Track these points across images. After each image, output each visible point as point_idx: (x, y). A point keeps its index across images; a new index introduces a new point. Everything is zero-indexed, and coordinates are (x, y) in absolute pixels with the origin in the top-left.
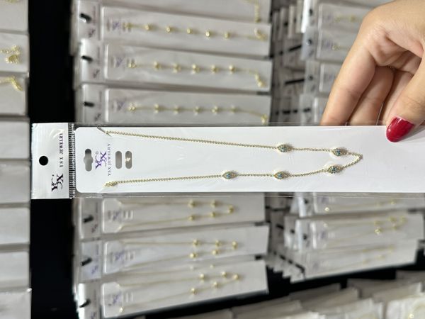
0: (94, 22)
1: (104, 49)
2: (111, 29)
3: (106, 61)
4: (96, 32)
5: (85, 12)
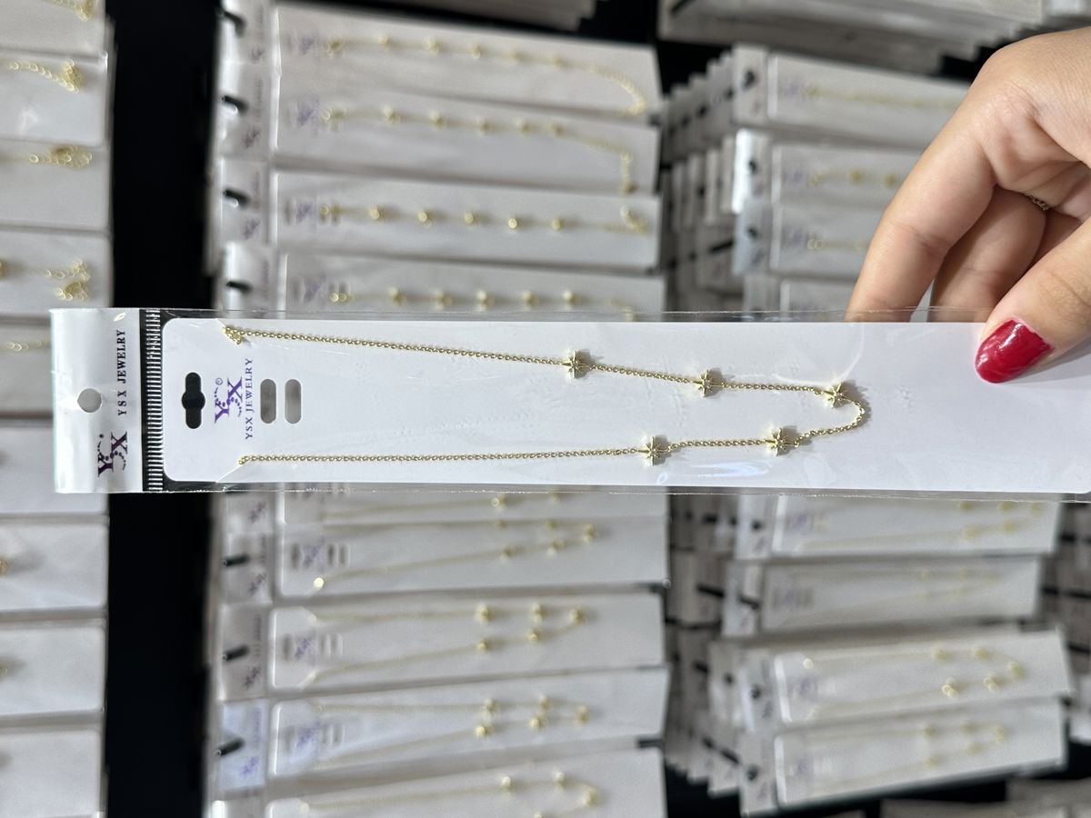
0: (257, 205)
1: (278, 264)
2: (294, 219)
3: (283, 289)
4: (260, 230)
5: (236, 185)
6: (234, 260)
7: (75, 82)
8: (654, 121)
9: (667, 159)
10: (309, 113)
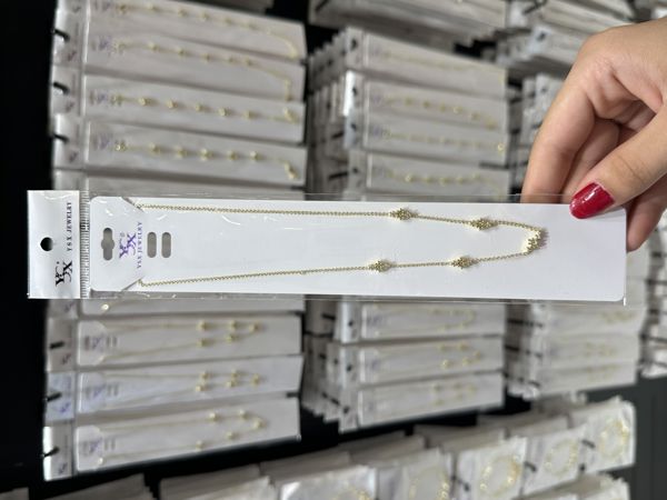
0: (74, 93)
1: (85, 127)
2: (95, 102)
3: (88, 141)
4: (76, 107)
5: (61, 81)
6: (60, 123)
10: (106, 43)
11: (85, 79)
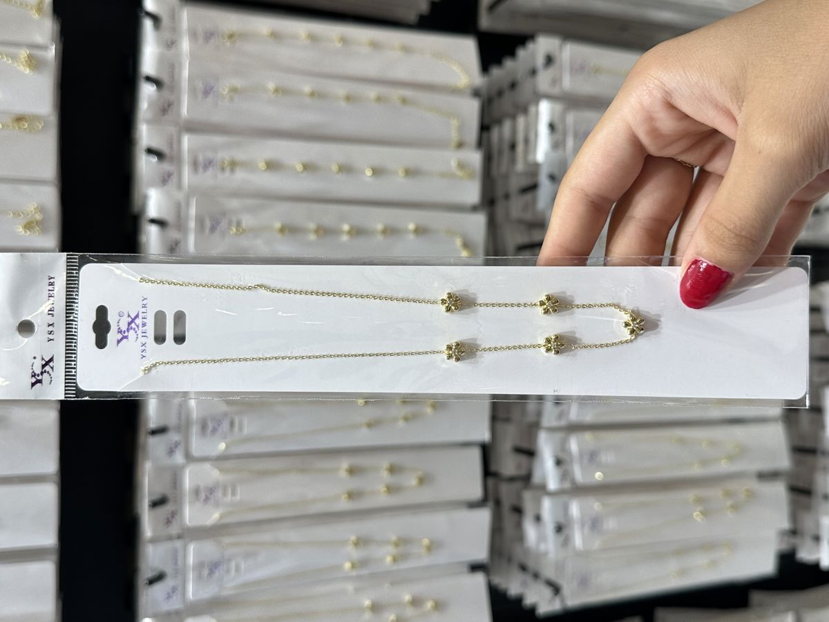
0: (172, 160)
1: (188, 204)
2: (201, 170)
3: (192, 224)
4: (174, 179)
5: (155, 144)
6: (154, 201)
7: (29, 66)
8: (476, 93)
9: (486, 121)
10: (212, 88)
11: (186, 141)
